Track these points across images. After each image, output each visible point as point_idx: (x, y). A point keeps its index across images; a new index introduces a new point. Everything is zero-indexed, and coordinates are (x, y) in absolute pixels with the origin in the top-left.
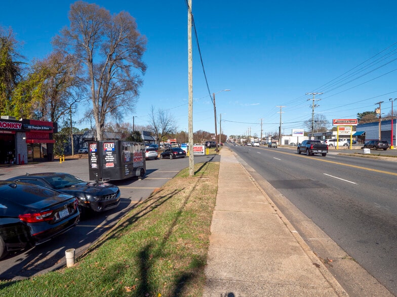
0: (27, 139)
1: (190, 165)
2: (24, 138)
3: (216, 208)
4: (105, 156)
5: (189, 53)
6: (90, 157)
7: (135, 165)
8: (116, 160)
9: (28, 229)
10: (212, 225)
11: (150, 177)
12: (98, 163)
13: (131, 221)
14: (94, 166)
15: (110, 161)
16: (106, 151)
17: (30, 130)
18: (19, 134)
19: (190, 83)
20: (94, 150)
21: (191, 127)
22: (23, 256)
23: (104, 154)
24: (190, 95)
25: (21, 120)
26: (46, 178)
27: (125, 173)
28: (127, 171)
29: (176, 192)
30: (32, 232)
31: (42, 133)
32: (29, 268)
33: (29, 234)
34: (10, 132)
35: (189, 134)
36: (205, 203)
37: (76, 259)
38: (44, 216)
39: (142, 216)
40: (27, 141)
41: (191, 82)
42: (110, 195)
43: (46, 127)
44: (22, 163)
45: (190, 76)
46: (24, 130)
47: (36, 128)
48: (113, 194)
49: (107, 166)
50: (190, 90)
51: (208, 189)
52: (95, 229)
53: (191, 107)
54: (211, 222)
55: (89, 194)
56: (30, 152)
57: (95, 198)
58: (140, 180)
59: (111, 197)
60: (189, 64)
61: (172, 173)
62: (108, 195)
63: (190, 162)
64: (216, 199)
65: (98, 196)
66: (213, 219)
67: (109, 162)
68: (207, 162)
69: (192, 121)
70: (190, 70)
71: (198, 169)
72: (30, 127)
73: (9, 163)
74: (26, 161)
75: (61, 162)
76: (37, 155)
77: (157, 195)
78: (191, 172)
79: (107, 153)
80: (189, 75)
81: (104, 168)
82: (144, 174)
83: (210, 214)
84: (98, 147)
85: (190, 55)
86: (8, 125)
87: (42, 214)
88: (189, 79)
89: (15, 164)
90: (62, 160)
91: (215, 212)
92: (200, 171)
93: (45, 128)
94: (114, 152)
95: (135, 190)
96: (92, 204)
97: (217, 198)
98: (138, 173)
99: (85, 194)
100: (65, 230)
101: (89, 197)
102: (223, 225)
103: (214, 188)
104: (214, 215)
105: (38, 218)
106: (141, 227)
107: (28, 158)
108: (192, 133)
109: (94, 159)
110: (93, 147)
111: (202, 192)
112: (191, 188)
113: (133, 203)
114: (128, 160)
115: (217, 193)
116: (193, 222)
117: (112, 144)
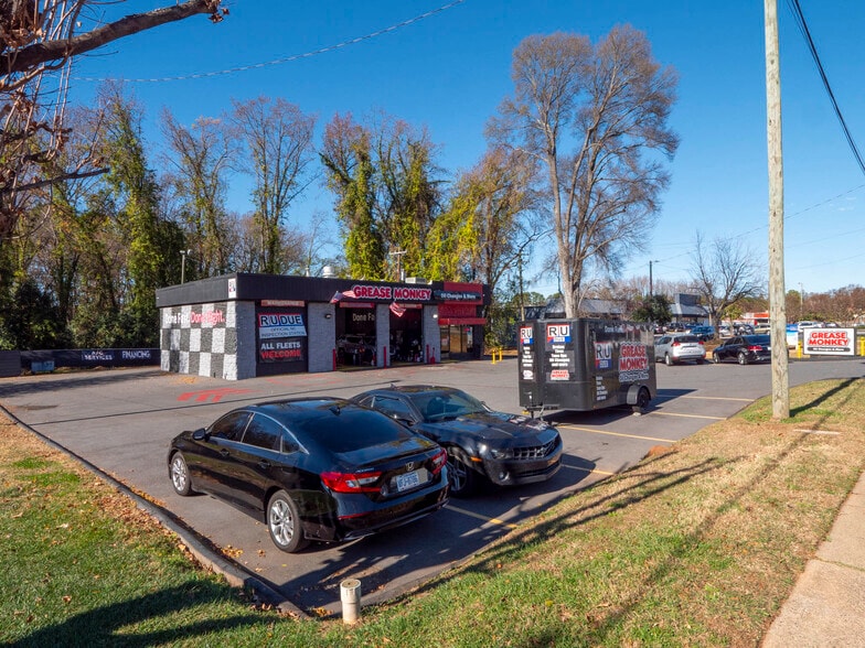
0: (439, 317)
1: (775, 386)
2: (435, 316)
3: (826, 551)
4: (548, 355)
5: (768, 64)
6: (520, 357)
7: (623, 378)
8: (573, 365)
9: (333, 503)
10: (777, 621)
11: (667, 409)
12: (535, 369)
13: (543, 532)
14: (528, 375)
15: (562, 365)
16: (552, 342)
17: (443, 300)
18: (427, 309)
19: (773, 150)
20: (527, 341)
21: (778, 278)
22: (334, 554)
23: (547, 350)
24: (775, 184)
25: (430, 283)
26: (414, 398)
27: (596, 396)
28: (602, 392)
29: (709, 465)
30: (341, 513)
31: (463, 304)
32: (329, 587)
33: (335, 514)
34: (415, 306)
35: (772, 300)
36: (784, 525)
37: (362, 611)
38: (362, 481)
39: (575, 524)
40: (440, 322)
41: (778, 146)
42: (531, 449)
43: (471, 294)
44: (432, 362)
45: (773, 132)
46: (435, 301)
47: (453, 296)
48: (538, 448)
49: (555, 377)
50: (774, 169)
51: (819, 472)
52: (486, 526)
53: (778, 218)
54: (778, 608)
55: (484, 442)
56: (445, 342)
57: (495, 451)
58: (636, 414)
59: (532, 454)
60: (768, 95)
61: (732, 403)
62: (524, 449)
63: (775, 377)
64: (836, 512)
65: (502, 448)
66: (796, 595)
67: (558, 368)
68: (854, 379)
69: (781, 259)
70: (773, 113)
71: (816, 398)
72: (443, 295)
73: (413, 361)
74: (438, 359)
75: (494, 362)
76: (456, 348)
77: (650, 469)
78: (778, 409)
79: (554, 347)
80: (769, 128)
81: (548, 382)
82: (649, 400)
83: (789, 571)
84: (534, 333)
85: (772, 68)
86: (412, 294)
87: (359, 476)
88: (769, 138)
89: (422, 363)
90: (497, 357)
91: (813, 567)
92: (819, 408)
93: (469, 296)
94: (569, 345)
95: (617, 438)
96: (489, 465)
97: (846, 509)
98: (632, 396)
99: (477, 440)
100: (406, 520)
101: (483, 448)
102: (828, 631)
103: (846, 470)
104: (804, 580)
105: (351, 485)
106: (551, 561)
107: (442, 352)
108: (780, 295)
109: (528, 360)
110: (527, 334)
111: (788, 480)
112: (759, 460)
113: (598, 473)
114: (604, 365)
115: (849, 492)
116: (708, 586)
117: (564, 327)
